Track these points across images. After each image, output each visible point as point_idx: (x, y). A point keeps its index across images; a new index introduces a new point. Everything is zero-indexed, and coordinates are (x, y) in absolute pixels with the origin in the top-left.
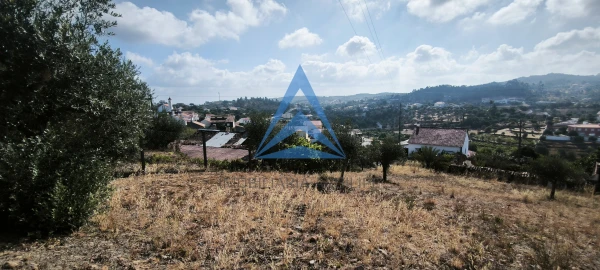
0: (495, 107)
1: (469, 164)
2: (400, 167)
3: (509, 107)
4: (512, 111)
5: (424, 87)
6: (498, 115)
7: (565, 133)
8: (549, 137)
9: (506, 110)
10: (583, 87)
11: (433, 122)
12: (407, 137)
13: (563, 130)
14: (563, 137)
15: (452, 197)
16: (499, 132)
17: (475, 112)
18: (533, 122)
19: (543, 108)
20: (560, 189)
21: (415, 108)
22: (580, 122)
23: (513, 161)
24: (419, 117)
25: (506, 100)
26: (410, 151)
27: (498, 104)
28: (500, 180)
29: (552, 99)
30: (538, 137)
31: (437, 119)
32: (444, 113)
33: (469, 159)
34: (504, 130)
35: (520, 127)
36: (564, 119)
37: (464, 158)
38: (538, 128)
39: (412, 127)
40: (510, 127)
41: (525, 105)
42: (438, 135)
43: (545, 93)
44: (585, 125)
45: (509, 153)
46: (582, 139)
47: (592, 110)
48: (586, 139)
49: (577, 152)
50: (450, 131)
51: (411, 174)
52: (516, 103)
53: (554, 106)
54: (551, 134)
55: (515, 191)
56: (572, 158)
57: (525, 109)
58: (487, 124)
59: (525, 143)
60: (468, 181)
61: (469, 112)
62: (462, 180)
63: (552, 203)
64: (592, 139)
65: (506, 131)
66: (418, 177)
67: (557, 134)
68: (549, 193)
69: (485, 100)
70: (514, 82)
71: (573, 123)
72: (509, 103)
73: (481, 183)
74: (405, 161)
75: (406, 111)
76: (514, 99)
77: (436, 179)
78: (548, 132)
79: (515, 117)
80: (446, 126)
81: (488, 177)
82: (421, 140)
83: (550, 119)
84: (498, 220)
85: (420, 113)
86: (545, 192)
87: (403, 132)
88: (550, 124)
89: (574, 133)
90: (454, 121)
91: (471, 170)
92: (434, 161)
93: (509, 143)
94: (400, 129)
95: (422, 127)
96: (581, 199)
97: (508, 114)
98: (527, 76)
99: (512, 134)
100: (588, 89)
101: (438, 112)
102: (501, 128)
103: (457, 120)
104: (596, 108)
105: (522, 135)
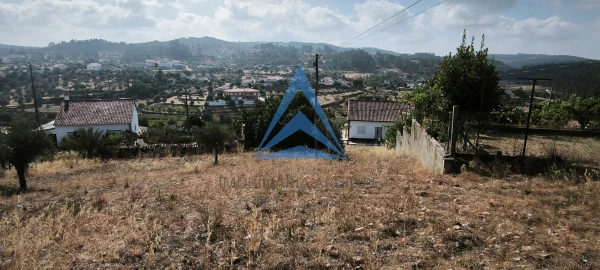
0: (160, 72)
1: (141, 142)
2: (47, 163)
3: (174, 71)
4: (177, 76)
5: (68, 41)
6: (165, 81)
7: (222, 98)
8: (211, 103)
9: (171, 75)
10: (230, 52)
11: (88, 91)
12: (52, 116)
13: (220, 95)
14: (222, 102)
15: (127, 186)
16: (169, 101)
17: (140, 78)
18: (198, 88)
19: (203, 73)
20: (221, 153)
21: (57, 71)
22: (231, 87)
23: (183, 132)
24: (65, 85)
25: (170, 63)
26: (59, 139)
27: (165, 68)
28: (174, 155)
29: (209, 64)
30: (202, 103)
31: (93, 87)
32: (102, 79)
33: (141, 137)
34: (172, 99)
35: (186, 94)
36: (220, 85)
37: (135, 136)
38: (201, 94)
39: (57, 101)
40: (178, 94)
41: (188, 69)
42: (98, 111)
43: (203, 57)
44: (235, 89)
45: (180, 123)
46: (234, 103)
47: (237, 75)
48: (237, 102)
49: (232, 115)
50: (113, 104)
51: (67, 170)
52: (180, 67)
53: (212, 71)
54: (212, 100)
55: (187, 164)
56: (228, 122)
57: (188, 74)
58: (156, 92)
59: (192, 111)
60: (142, 164)
61: (134, 78)
62: (135, 164)
63: (216, 168)
64: (241, 102)
65: (175, 100)
66: (78, 173)
67: (217, 99)
68: (214, 160)
69: (149, 62)
70: (175, 43)
71: (226, 87)
72: (174, 67)
73: (156, 163)
74: (53, 153)
75: (44, 76)
76: (177, 62)
77: (104, 169)
78: (210, 98)
79: (181, 83)
81: (162, 155)
82: (75, 120)
83: (210, 84)
84: (173, 198)
85: (66, 79)
86: (211, 158)
87: (43, 109)
88: (210, 89)
89: (228, 98)
90: (117, 89)
91: (145, 151)
92: (100, 147)
93: (179, 113)
94: (37, 104)
95: (73, 100)
96: (235, 158)
97: (174, 80)
98: (187, 37)
99: (180, 103)
100: (234, 56)
101: (94, 78)
102: (170, 96)
103: (121, 88)
104: (240, 73)
105: (189, 102)
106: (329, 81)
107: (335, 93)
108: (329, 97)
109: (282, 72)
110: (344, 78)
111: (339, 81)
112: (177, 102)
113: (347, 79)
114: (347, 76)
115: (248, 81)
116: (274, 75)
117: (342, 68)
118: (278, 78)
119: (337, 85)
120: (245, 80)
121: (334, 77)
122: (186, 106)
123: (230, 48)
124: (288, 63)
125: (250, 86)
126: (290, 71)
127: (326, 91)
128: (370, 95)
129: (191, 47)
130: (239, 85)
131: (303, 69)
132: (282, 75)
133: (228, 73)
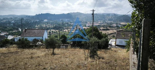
0: (63, 22)
4: (68, 23)
5: (41, 14)
6: (64, 25)
9: (66, 23)
10: (84, 17)
11: (43, 27)
13: (79, 29)
16: (64, 31)
17: (57, 24)
21: (36, 22)
22: (83, 27)
24: (38, 26)
25: (66, 20)
30: (74, 31)
31: (45, 26)
32: (47, 24)
35: (69, 29)
38: (74, 29)
40: (67, 29)
52: (69, 21)
57: (71, 23)
58: (61, 28)
61: (56, 24)
70: (69, 14)
75: (33, 23)
82: (27, 35)
83: (77, 26)
85: (38, 24)
88: (77, 27)
90: (51, 27)
93: (67, 34)
97: (67, 25)
99: (68, 31)
100: (85, 17)
101: (45, 24)
102: (65, 29)
103: (52, 26)
104: (86, 23)
105: (70, 31)
106: (115, 25)
107: (116, 29)
108: (114, 30)
109: (99, 22)
110: (120, 24)
111: (118, 25)
112: (67, 31)
113: (121, 25)
114: (121, 24)
115: (89, 25)
116: (97, 23)
117: (120, 21)
118: (98, 24)
119: (117, 27)
120: (87, 25)
121: (117, 24)
122: (69, 32)
123: (84, 15)
124: (102, 20)
125: (89, 27)
126: (102, 22)
127: (113, 28)
128: (129, 30)
129: (73, 15)
130: (85, 26)
131: (106, 21)
132: (99, 23)
133: (83, 23)
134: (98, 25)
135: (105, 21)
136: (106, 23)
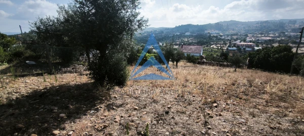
3: (215, 35)
4: (216, 37)
5: (181, 25)
6: (211, 39)
7: (235, 46)
8: (229, 48)
9: (214, 37)
10: (243, 26)
11: (185, 42)
13: (235, 45)
14: (234, 48)
16: (212, 47)
17: (202, 37)
18: (224, 42)
19: (228, 36)
21: (177, 35)
22: (240, 42)
25: (214, 32)
27: (211, 34)
29: (231, 32)
30: (226, 48)
31: (186, 40)
32: (190, 38)
35: (219, 44)
36: (235, 41)
38: (226, 44)
40: (216, 44)
41: (221, 34)
43: (229, 29)
44: (242, 43)
46: (240, 49)
47: (245, 37)
48: (242, 49)
49: (239, 54)
52: (218, 34)
53: (232, 35)
54: (230, 47)
57: (221, 36)
58: (207, 43)
61: (200, 37)
64: (244, 49)
67: (232, 47)
69: (206, 32)
70: (217, 24)
71: (238, 42)
72: (216, 33)
76: (217, 32)
78: (229, 46)
79: (218, 39)
80: (190, 44)
83: (230, 40)
88: (230, 43)
89: (238, 47)
90: (194, 41)
93: (215, 51)
97: (215, 39)
98: (223, 21)
100: (244, 28)
101: (187, 37)
104: (247, 36)
105: (219, 48)
109: (271, 35)
112: (215, 47)
115: (250, 39)
116: (266, 37)
118: (268, 38)
120: (248, 39)
122: (218, 49)
123: (243, 25)
124: (276, 30)
125: (251, 42)
126: (277, 35)
129: (224, 25)
130: (245, 41)
131: (286, 33)
132: (271, 37)
133: (240, 36)
134: (270, 40)
135: (284, 33)
136: (285, 36)
